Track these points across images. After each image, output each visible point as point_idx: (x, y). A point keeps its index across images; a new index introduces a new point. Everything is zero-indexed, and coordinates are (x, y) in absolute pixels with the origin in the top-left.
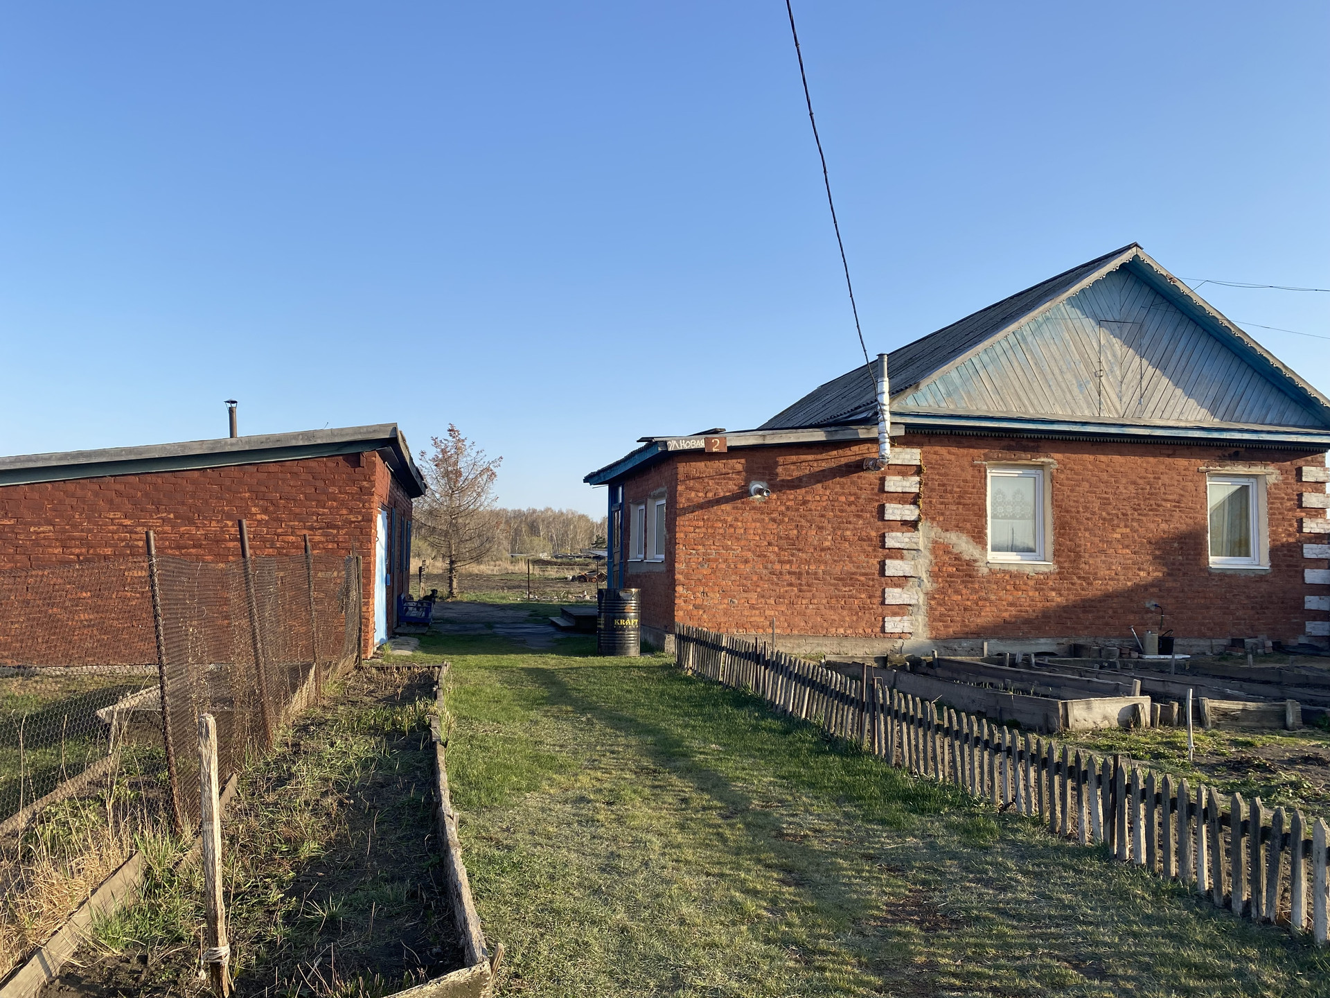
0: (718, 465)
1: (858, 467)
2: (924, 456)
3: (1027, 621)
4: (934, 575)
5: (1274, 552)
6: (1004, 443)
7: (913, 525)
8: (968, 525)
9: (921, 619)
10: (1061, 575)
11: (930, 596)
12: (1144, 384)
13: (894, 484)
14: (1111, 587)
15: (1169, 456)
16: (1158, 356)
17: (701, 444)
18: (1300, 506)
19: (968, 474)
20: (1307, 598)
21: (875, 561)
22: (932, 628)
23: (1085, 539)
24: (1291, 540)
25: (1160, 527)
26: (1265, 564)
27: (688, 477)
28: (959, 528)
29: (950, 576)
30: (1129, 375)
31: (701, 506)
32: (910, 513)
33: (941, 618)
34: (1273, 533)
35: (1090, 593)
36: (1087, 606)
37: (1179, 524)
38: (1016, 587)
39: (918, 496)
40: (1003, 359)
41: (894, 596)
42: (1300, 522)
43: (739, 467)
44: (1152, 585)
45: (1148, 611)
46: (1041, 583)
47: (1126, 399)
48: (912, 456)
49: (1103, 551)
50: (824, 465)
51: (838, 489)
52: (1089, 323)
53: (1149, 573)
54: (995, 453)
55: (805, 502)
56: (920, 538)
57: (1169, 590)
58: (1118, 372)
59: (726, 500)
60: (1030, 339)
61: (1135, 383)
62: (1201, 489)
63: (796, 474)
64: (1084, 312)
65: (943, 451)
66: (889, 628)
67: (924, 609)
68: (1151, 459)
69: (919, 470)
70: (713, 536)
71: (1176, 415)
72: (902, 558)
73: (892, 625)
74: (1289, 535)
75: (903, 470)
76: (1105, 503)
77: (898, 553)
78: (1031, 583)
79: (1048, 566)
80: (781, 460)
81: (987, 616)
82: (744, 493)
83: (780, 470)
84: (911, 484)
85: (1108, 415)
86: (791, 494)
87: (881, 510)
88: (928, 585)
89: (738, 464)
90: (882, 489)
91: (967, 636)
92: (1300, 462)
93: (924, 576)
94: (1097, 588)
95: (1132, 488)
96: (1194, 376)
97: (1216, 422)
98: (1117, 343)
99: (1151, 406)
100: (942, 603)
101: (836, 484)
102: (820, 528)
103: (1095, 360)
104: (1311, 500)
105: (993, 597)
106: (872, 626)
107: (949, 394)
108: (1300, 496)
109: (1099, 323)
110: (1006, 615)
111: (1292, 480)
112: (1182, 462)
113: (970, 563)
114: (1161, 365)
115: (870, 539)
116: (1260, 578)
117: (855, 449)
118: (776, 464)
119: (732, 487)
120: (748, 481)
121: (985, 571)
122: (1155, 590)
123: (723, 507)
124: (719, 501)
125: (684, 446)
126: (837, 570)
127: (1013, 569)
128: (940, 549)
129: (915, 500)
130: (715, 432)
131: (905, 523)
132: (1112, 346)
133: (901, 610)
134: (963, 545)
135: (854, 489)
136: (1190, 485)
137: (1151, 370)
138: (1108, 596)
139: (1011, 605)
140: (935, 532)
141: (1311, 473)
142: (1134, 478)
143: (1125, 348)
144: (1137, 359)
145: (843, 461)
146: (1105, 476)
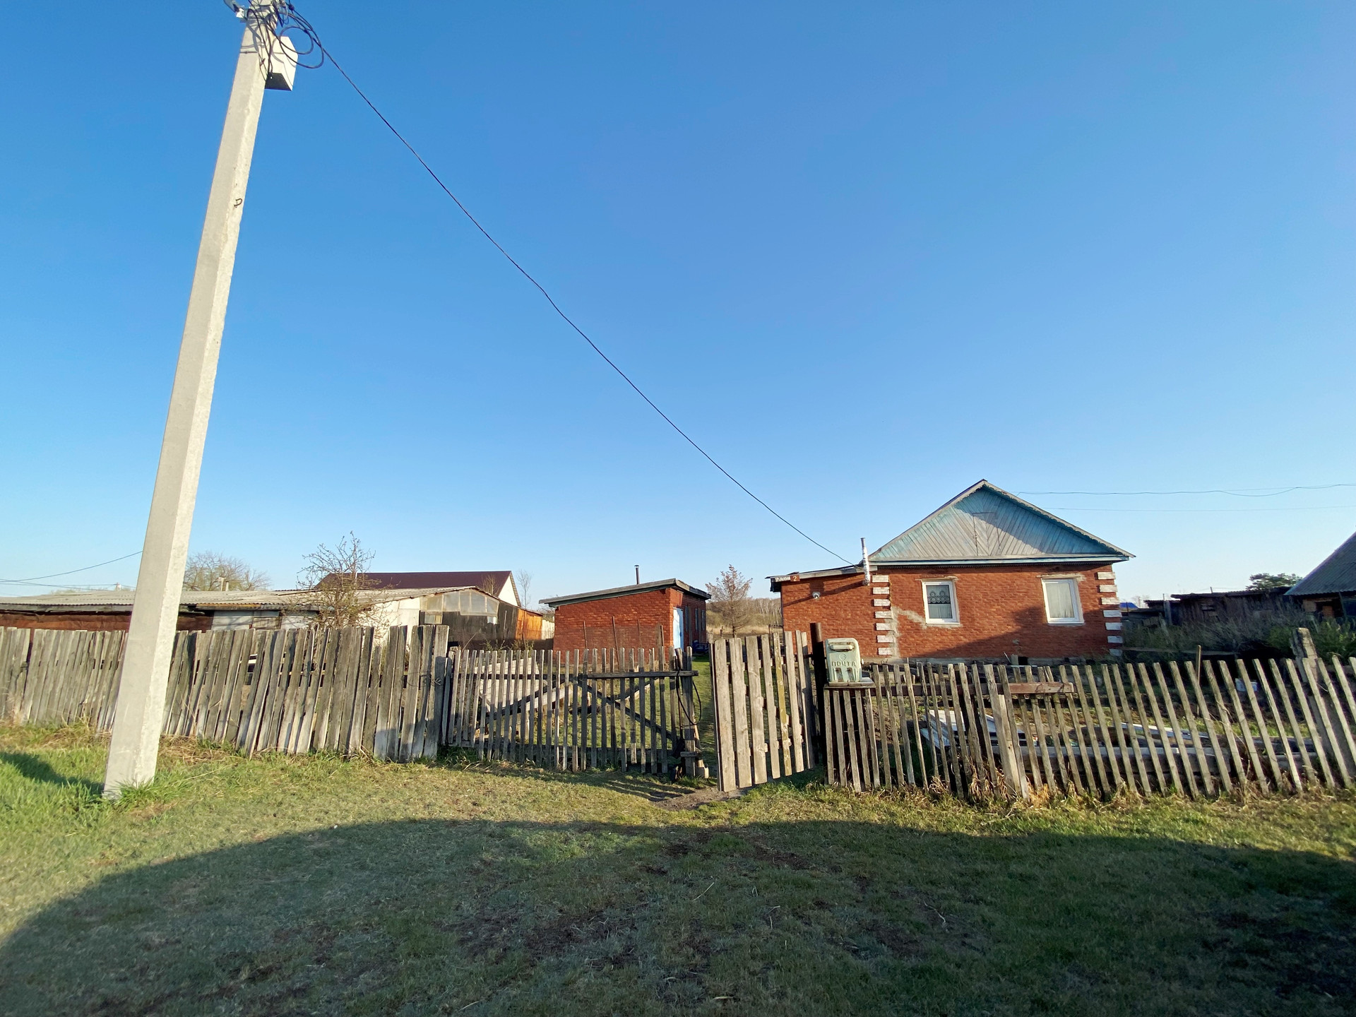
0: (799, 586)
1: (860, 584)
2: (890, 578)
3: (950, 650)
4: (900, 630)
5: (1085, 615)
6: (930, 570)
7: (888, 608)
8: (915, 608)
9: (896, 649)
10: (965, 628)
11: (899, 639)
12: (1000, 539)
13: (877, 591)
14: (993, 634)
15: (1019, 571)
16: (1006, 527)
17: (789, 579)
18: (1099, 591)
19: (913, 585)
20: (1109, 637)
21: (872, 624)
22: (901, 653)
23: (976, 612)
24: (1096, 609)
25: (1019, 606)
26: (1082, 621)
27: (787, 592)
28: (910, 608)
29: (908, 630)
30: (992, 535)
31: (792, 603)
32: (886, 603)
33: (905, 648)
34: (1084, 607)
35: (981, 637)
36: (980, 643)
37: (1028, 603)
38: (942, 635)
39: (889, 595)
40: (925, 534)
41: (882, 639)
42: (1100, 600)
43: (808, 587)
44: (1016, 633)
45: (1014, 645)
46: (954, 632)
47: (991, 548)
48: (885, 578)
49: (987, 617)
50: (845, 584)
51: (852, 594)
52: (967, 515)
53: (1011, 628)
54: (926, 575)
55: (837, 600)
56: (892, 614)
57: (1025, 634)
58: (985, 536)
59: (803, 600)
60: (937, 525)
61: (995, 540)
62: (1040, 585)
63: (833, 588)
64: (964, 510)
65: (900, 576)
66: (880, 653)
67: (896, 644)
68: (1009, 574)
69: (888, 585)
70: (799, 615)
71: (1020, 552)
72: (884, 622)
73: (882, 651)
74: (1094, 606)
75: (881, 585)
76: (985, 595)
77: (882, 620)
78: (950, 632)
79: (958, 625)
80: (825, 583)
81: (928, 648)
82: (811, 597)
83: (825, 587)
84: (886, 591)
85: (981, 555)
86: (831, 597)
87: (873, 602)
88: (898, 634)
89: (807, 585)
90: (872, 593)
91: (919, 657)
92: (1095, 570)
93: (895, 630)
94: (985, 635)
95: (1000, 587)
96: (1028, 534)
97: (1043, 554)
98: (984, 523)
99: (1006, 549)
100: (905, 642)
101: (850, 592)
102: (845, 611)
103: (972, 531)
104: (1105, 588)
105: (930, 639)
106: (872, 652)
107: (900, 551)
108: (1098, 587)
109: (973, 514)
110: (938, 647)
111: (1093, 579)
112: (1026, 574)
113: (918, 624)
114: (1009, 530)
115: (868, 614)
116: (1079, 628)
117: (858, 577)
118: (823, 585)
119: (805, 595)
120: (812, 592)
121: (925, 627)
122: (1018, 635)
123: (802, 603)
124: (800, 601)
125: (782, 580)
126: (854, 628)
127: (940, 626)
128: (900, 618)
129: (888, 597)
130: (795, 573)
131: (884, 607)
132: (981, 524)
133: (886, 645)
134: (914, 616)
135: (859, 593)
136: (1033, 585)
137: (1003, 533)
138: (991, 639)
139: (940, 642)
140: (899, 611)
141: (1103, 575)
142: (1000, 582)
143: (988, 525)
144: (995, 529)
145: (853, 582)
146: (984, 583)
